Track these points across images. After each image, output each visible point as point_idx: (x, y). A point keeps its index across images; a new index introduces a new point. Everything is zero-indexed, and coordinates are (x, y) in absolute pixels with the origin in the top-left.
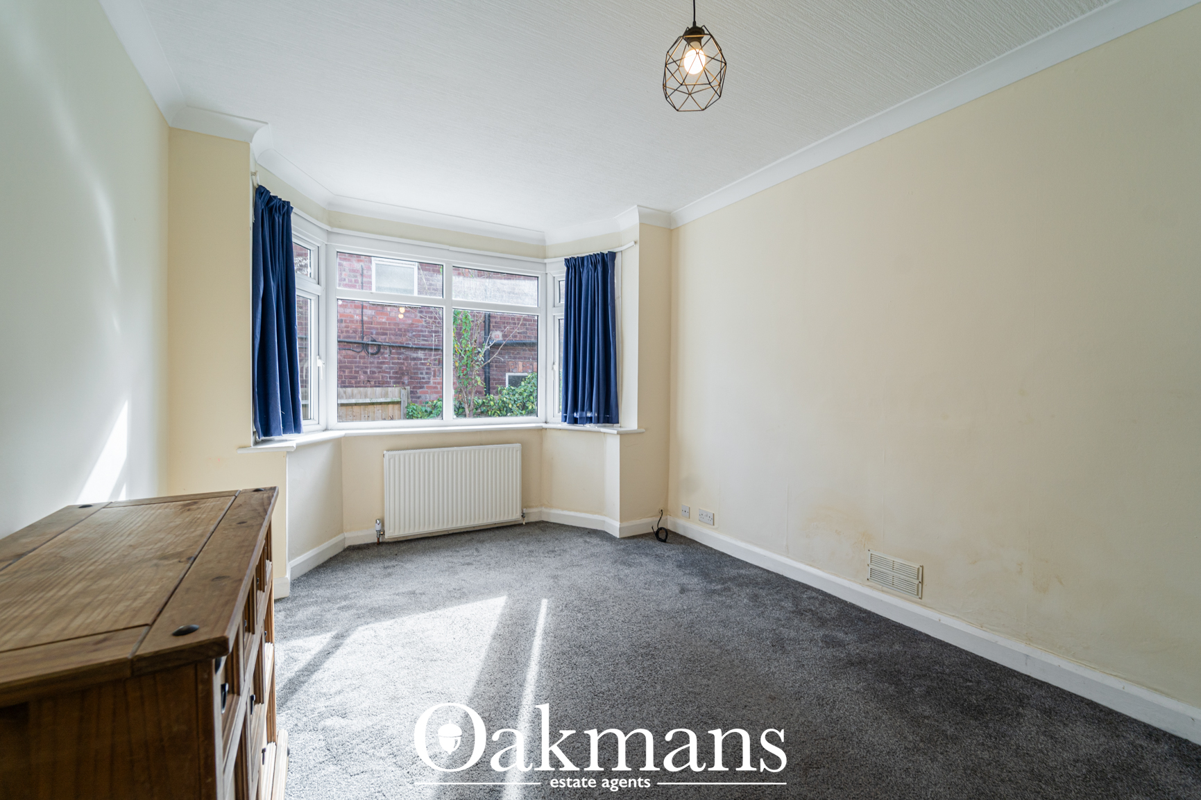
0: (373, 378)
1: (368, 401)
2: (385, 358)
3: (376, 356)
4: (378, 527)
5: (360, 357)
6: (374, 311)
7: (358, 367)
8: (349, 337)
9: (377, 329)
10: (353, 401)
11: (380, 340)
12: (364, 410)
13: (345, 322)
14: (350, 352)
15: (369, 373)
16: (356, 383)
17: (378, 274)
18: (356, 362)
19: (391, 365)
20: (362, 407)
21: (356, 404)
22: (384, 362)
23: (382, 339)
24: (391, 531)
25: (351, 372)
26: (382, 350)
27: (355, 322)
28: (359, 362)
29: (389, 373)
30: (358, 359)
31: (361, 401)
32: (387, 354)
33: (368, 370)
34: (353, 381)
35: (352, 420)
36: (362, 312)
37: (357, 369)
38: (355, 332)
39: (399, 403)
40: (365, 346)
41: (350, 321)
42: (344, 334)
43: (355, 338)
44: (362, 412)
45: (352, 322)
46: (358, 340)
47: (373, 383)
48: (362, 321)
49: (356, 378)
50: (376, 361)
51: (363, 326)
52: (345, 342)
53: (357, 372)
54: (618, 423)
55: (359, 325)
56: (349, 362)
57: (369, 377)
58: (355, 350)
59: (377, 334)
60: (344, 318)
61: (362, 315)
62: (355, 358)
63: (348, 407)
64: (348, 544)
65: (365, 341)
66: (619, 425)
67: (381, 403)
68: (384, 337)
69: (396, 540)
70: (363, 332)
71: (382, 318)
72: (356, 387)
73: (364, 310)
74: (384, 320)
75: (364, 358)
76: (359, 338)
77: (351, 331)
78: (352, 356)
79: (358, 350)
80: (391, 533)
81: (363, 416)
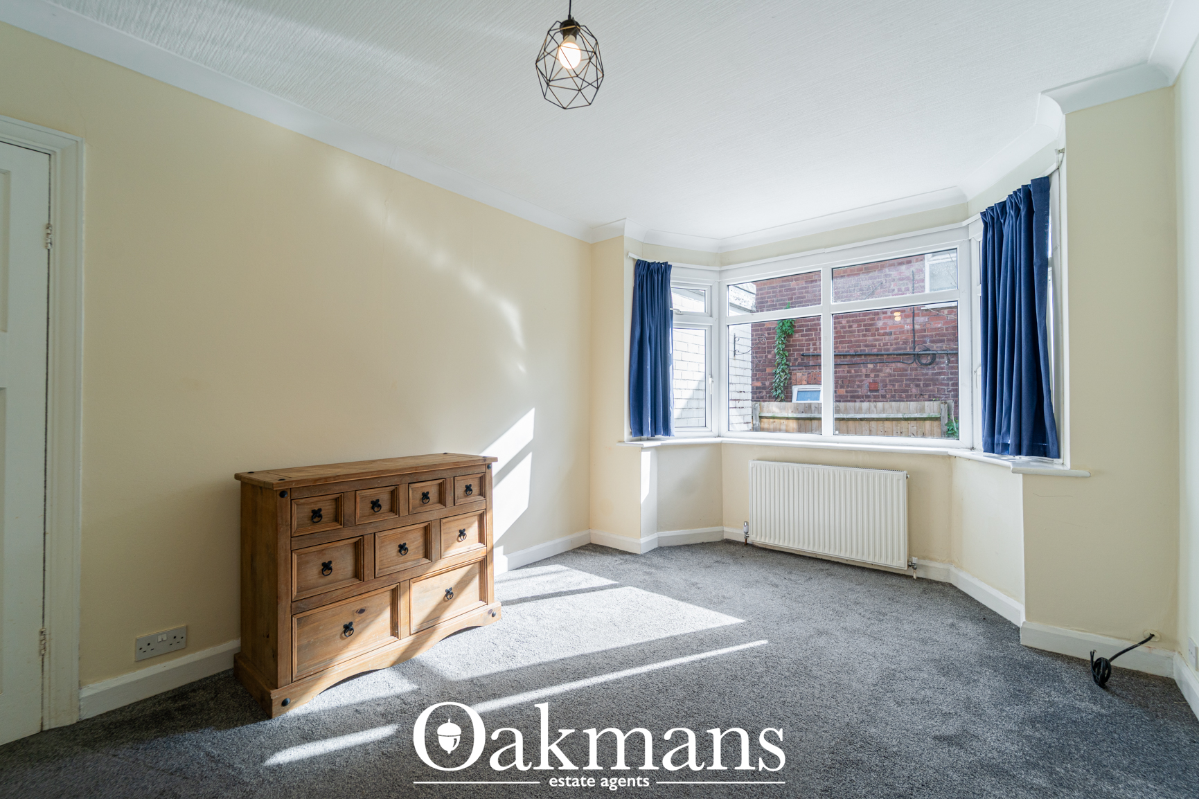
0: (927, 391)
1: (900, 416)
2: (943, 368)
3: (930, 367)
4: (745, 529)
5: (912, 370)
6: (927, 318)
7: (910, 380)
8: (900, 349)
9: (932, 336)
10: (884, 416)
11: (935, 348)
12: (897, 426)
13: (895, 334)
14: (900, 365)
15: (922, 385)
16: (907, 397)
17: (932, 276)
18: (906, 375)
19: (950, 376)
20: (894, 422)
21: (887, 419)
22: (940, 373)
23: (937, 347)
24: (754, 536)
25: (900, 386)
26: (937, 360)
27: (906, 332)
28: (911, 375)
29: (948, 385)
30: (909, 372)
31: (892, 416)
32: (944, 363)
33: (921, 383)
34: (904, 395)
35: (884, 435)
36: (913, 320)
37: (908, 382)
38: (905, 343)
39: (937, 419)
40: (918, 356)
41: (900, 332)
42: (894, 346)
43: (905, 349)
44: (894, 428)
45: (902, 332)
46: (908, 351)
47: (926, 397)
48: (914, 330)
49: (907, 391)
50: (930, 372)
51: (914, 336)
52: (894, 354)
53: (908, 385)
54: (1059, 456)
55: (910, 335)
56: (899, 375)
57: (921, 391)
58: (905, 361)
59: (932, 342)
60: (893, 330)
61: (913, 323)
62: (906, 370)
63: (878, 422)
64: (726, 537)
65: (917, 350)
66: (1060, 461)
67: (915, 419)
68: (939, 345)
69: (764, 547)
70: (914, 342)
71: (939, 323)
72: (907, 401)
73: (916, 318)
74: (939, 326)
75: (916, 370)
76: (910, 348)
77: (901, 343)
78: (903, 368)
79: (910, 362)
80: (753, 539)
81: (895, 432)
